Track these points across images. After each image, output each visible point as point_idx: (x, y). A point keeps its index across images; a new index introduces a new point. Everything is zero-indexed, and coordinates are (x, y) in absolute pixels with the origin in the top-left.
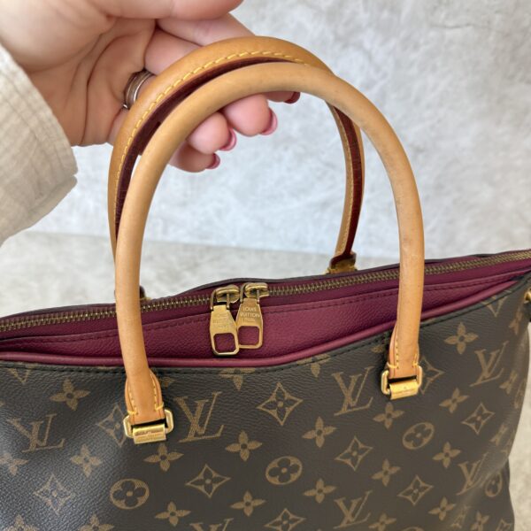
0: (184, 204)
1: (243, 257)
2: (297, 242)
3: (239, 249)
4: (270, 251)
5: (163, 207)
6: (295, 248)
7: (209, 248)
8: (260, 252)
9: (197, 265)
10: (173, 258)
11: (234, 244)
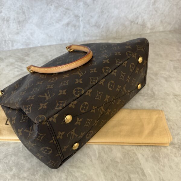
0: (18, 33)
1: (44, 49)
2: (61, 40)
3: (41, 47)
4: (53, 45)
5: (10, 35)
6: (61, 43)
7: (30, 48)
8: (50, 46)
9: (28, 54)
10: (19, 54)
11: (39, 45)
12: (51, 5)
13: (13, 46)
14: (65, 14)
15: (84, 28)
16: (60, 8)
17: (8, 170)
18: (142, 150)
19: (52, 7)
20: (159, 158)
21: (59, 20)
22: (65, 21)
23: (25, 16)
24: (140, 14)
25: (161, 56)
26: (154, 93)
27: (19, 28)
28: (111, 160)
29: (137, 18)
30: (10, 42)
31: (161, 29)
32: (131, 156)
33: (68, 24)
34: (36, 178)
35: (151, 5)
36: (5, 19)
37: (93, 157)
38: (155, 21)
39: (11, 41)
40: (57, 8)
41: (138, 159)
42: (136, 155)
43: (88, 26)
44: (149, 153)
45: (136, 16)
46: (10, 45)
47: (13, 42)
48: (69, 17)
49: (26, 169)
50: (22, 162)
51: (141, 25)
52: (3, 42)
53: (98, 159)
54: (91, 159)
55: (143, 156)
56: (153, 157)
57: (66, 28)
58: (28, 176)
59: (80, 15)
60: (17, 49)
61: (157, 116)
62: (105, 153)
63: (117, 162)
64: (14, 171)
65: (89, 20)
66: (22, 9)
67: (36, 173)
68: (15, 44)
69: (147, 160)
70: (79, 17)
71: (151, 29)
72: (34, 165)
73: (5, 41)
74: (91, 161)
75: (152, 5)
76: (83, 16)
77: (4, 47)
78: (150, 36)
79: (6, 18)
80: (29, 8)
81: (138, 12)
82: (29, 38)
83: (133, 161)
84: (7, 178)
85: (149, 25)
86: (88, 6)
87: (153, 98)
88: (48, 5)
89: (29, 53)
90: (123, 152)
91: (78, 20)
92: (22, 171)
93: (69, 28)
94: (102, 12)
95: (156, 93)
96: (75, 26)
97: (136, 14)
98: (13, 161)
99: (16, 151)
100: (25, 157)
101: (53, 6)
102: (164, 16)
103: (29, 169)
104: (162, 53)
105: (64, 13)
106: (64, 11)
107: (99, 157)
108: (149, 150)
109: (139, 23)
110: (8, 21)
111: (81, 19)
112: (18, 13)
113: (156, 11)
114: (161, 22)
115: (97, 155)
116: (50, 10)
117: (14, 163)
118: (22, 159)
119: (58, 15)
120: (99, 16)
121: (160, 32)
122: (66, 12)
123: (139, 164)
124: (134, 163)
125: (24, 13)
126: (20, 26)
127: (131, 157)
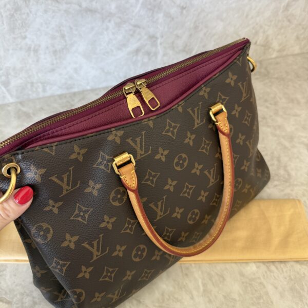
12: (110, 21)
13: (44, 90)
14: (132, 35)
15: (164, 55)
16: (124, 26)
18: (274, 278)
19: (111, 25)
20: (301, 292)
21: (122, 46)
22: (133, 46)
23: (65, 41)
24: (261, 27)
25: (298, 103)
26: (289, 175)
27: (55, 62)
28: (225, 297)
29: (256, 33)
30: (40, 84)
31: (297, 50)
32: (256, 289)
33: (137, 51)
35: (281, 11)
36: (32, 49)
37: (195, 293)
38: (286, 37)
39: (42, 83)
40: (118, 25)
41: (267, 293)
42: (264, 287)
43: (170, 52)
44: (285, 283)
45: (254, 31)
46: (40, 90)
47: (45, 85)
48: (140, 39)
51: (263, 46)
52: (29, 86)
53: (202, 296)
54: (192, 296)
55: (276, 288)
56: (292, 289)
57: (135, 58)
59: (158, 35)
60: (52, 96)
61: (292, 211)
62: (213, 284)
63: (235, 300)
65: (173, 43)
66: (60, 31)
68: (48, 88)
69: (282, 296)
70: (157, 38)
71: (279, 51)
73: (32, 84)
74: (192, 298)
75: (283, 12)
76: (162, 37)
77: (30, 93)
78: (277, 63)
79: (33, 47)
80: (71, 28)
81: (257, 24)
82: (71, 78)
83: (259, 298)
85: (275, 45)
86: (173, 19)
87: (288, 184)
88: (103, 21)
89: (72, 103)
90: (243, 283)
91: (154, 44)
93: (139, 58)
94: (196, 27)
95: (293, 173)
96: (148, 53)
97: (253, 28)
101: (112, 22)
102: (303, 28)
104: (299, 96)
105: (131, 33)
106: (130, 30)
107: (204, 291)
108: (286, 278)
109: (258, 43)
110: (36, 51)
111: (159, 41)
112: (53, 38)
113: (289, 21)
114: (298, 38)
115: (202, 288)
116: (107, 29)
119: (120, 37)
120: (191, 35)
121: (294, 55)
122: (134, 32)
123: (270, 302)
124: (262, 301)
125: (63, 36)
126: (56, 59)
127: (256, 291)
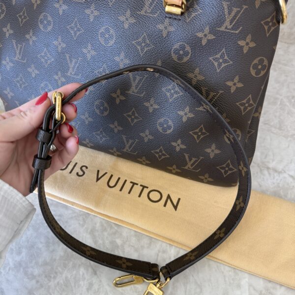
17: (15, 249)
34: (50, 284)
49: (41, 261)
50: (40, 246)
58: (39, 276)
64: (23, 257)
67: (52, 276)
72: (55, 260)
84: (9, 264)
92: (34, 262)
98: (27, 238)
99: (38, 222)
100: (48, 238)
103: (45, 264)
117: (28, 242)
118: (43, 240)
